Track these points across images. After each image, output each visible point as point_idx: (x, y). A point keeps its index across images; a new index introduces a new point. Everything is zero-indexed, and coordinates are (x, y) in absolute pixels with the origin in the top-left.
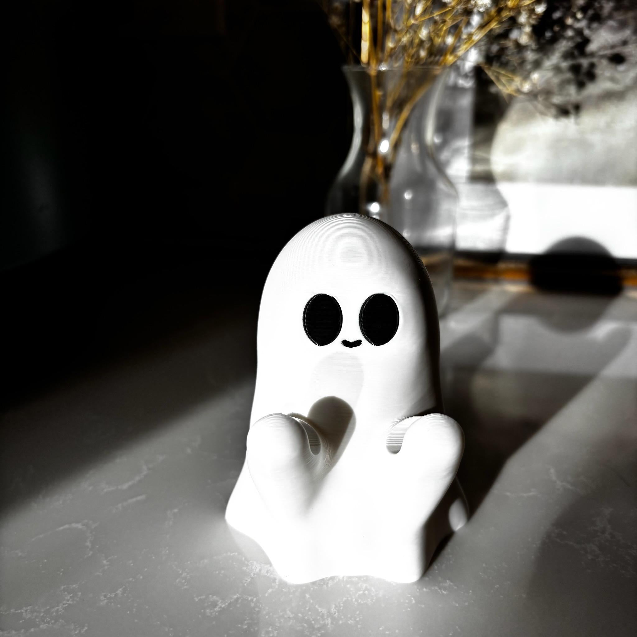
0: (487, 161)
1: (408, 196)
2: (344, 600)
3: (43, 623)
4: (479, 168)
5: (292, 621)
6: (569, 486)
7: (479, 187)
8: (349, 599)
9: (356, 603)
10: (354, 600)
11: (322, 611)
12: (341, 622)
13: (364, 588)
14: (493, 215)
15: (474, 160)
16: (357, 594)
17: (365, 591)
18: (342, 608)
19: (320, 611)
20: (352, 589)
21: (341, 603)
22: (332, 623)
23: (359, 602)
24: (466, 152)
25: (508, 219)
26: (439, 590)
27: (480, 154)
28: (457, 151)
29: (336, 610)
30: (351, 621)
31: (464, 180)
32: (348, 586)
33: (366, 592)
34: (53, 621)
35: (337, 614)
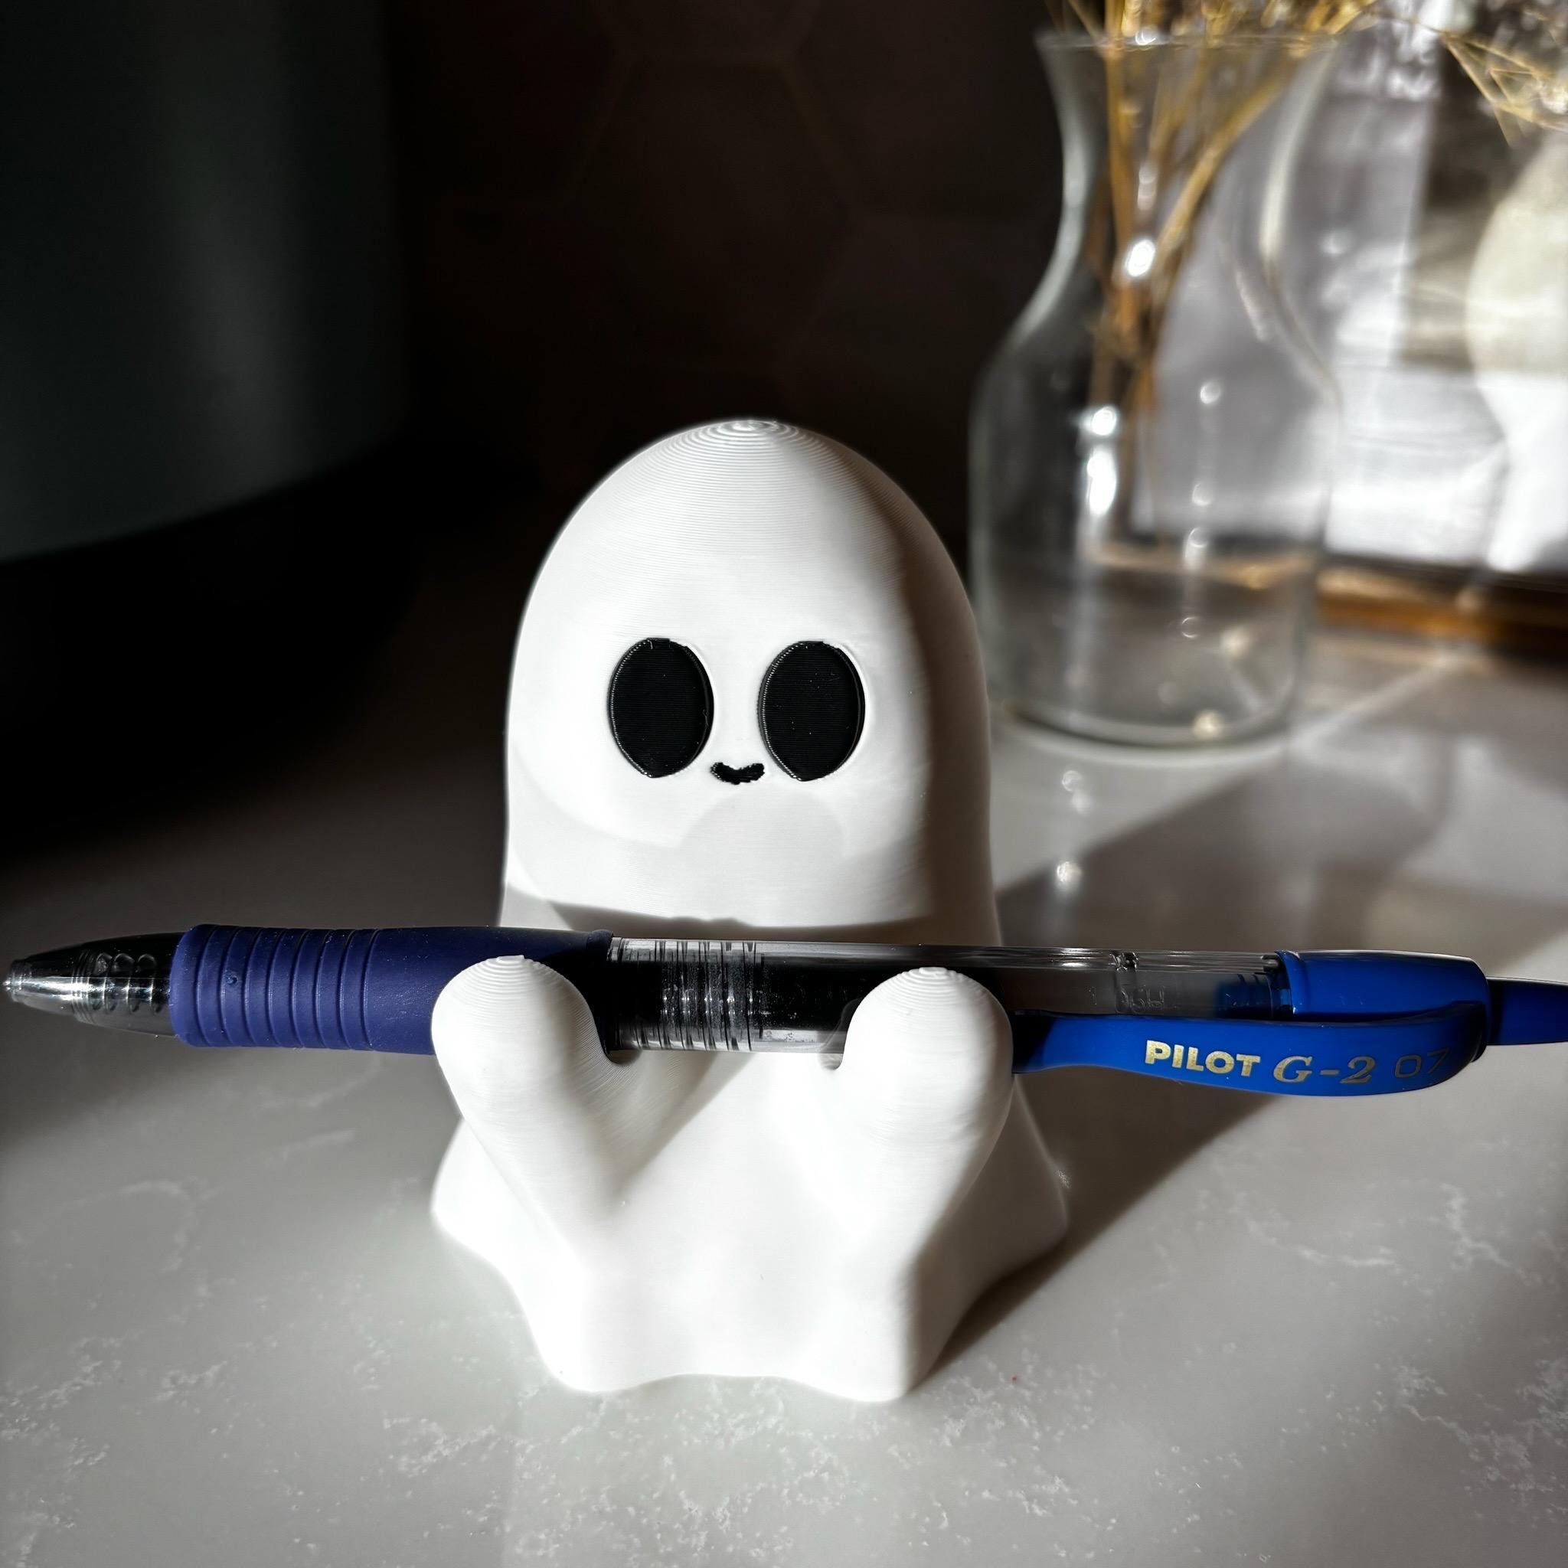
0: (1455, 311)
1: (1207, 396)
2: (758, 1488)
3: (10, 1425)
4: (1431, 330)
5: (604, 1523)
6: (1493, 1255)
7: (1428, 383)
8: (774, 1486)
9: (788, 1502)
10: (786, 1491)
11: (690, 1510)
12: (730, 1549)
13: (822, 1462)
14: (1460, 464)
15: (1415, 306)
16: (799, 1478)
17: (821, 1472)
18: (746, 1510)
19: (686, 1507)
20: (789, 1461)
21: (750, 1495)
22: (707, 1546)
23: (798, 1499)
24: (1397, 283)
25: (1503, 473)
26: (1025, 1503)
27: (1436, 288)
28: (1373, 281)
29: (730, 1512)
30: (758, 1550)
31: (1385, 362)
32: (783, 1451)
33: (826, 1475)
34: (34, 1425)
35: (728, 1523)
